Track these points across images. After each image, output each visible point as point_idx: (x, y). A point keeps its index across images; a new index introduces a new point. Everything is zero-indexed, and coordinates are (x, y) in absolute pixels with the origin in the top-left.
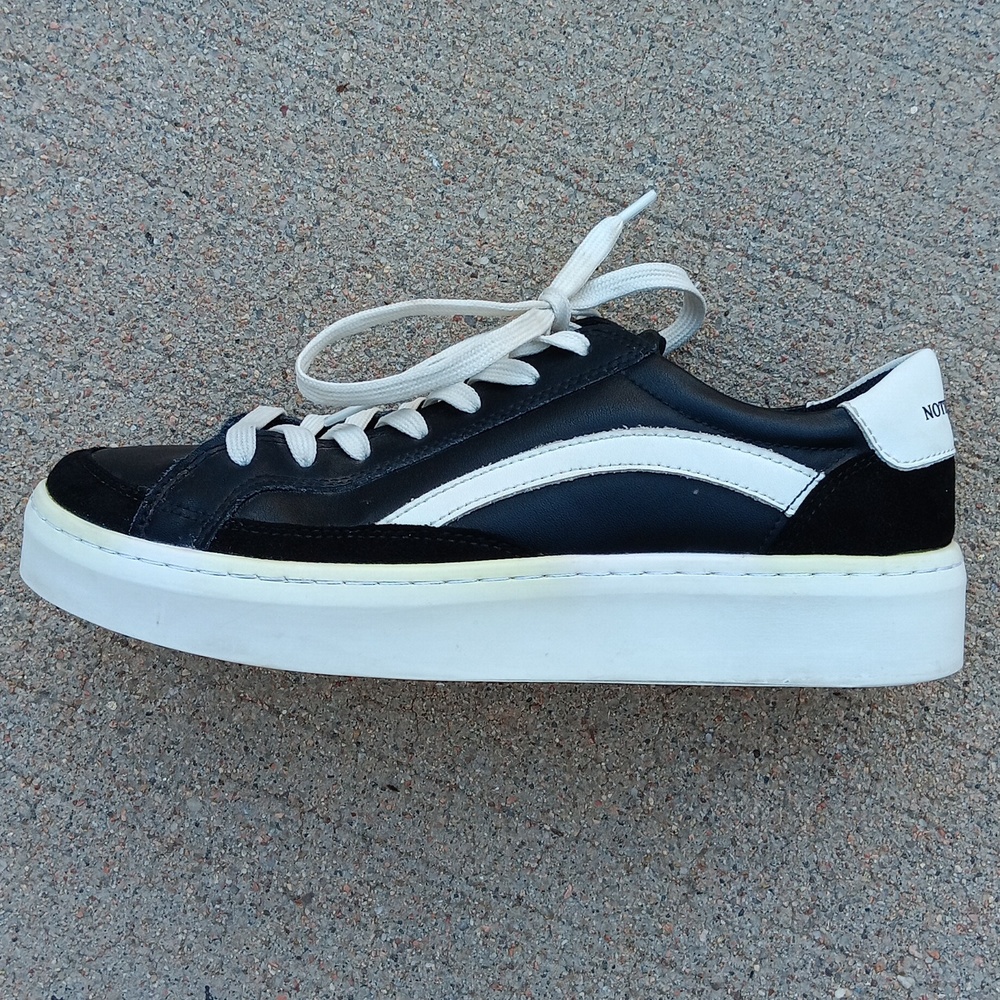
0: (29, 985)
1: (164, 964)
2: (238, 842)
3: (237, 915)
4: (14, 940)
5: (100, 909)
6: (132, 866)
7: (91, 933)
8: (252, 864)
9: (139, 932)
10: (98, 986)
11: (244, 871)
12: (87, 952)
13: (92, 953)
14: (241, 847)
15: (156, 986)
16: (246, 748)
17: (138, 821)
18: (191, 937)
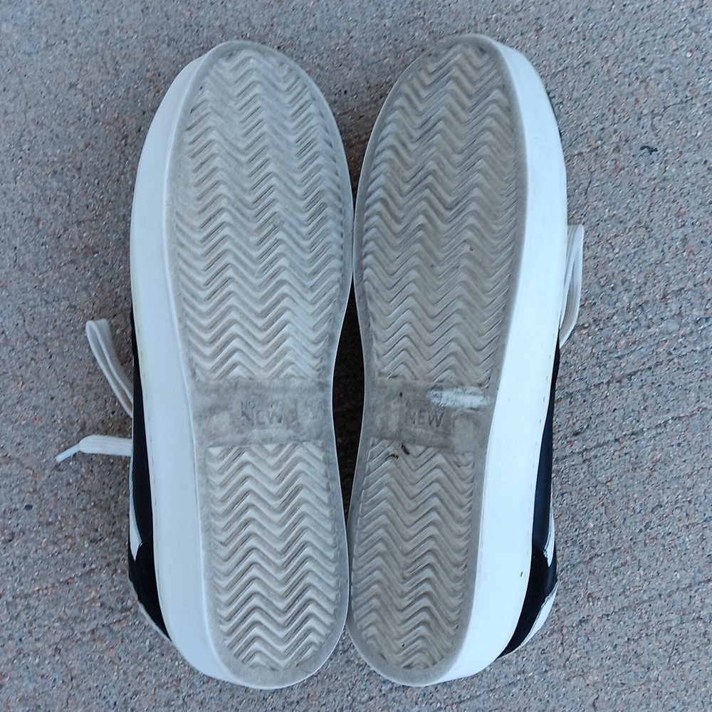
0: (675, 144)
1: (613, 227)
2: (633, 330)
3: (598, 290)
4: (706, 162)
5: (674, 224)
6: (677, 264)
7: (667, 206)
8: (614, 325)
9: (641, 232)
10: (638, 180)
11: (615, 318)
12: (660, 193)
13: (657, 195)
14: (628, 329)
15: (607, 210)
16: (673, 384)
17: (695, 291)
18: (611, 255)
